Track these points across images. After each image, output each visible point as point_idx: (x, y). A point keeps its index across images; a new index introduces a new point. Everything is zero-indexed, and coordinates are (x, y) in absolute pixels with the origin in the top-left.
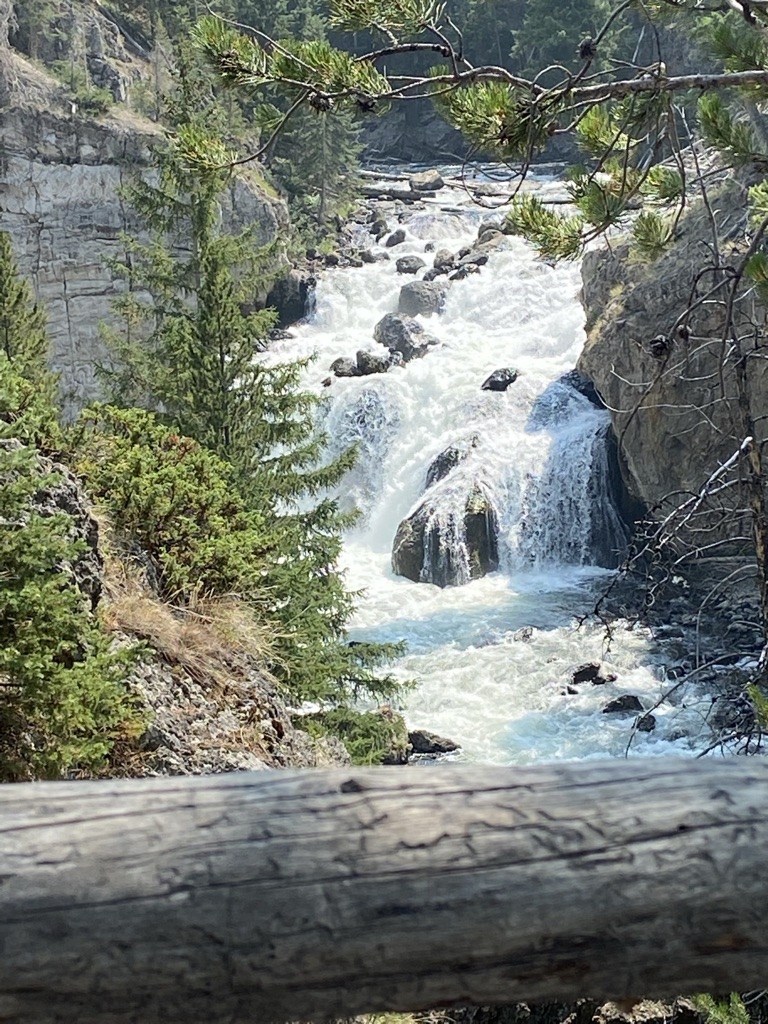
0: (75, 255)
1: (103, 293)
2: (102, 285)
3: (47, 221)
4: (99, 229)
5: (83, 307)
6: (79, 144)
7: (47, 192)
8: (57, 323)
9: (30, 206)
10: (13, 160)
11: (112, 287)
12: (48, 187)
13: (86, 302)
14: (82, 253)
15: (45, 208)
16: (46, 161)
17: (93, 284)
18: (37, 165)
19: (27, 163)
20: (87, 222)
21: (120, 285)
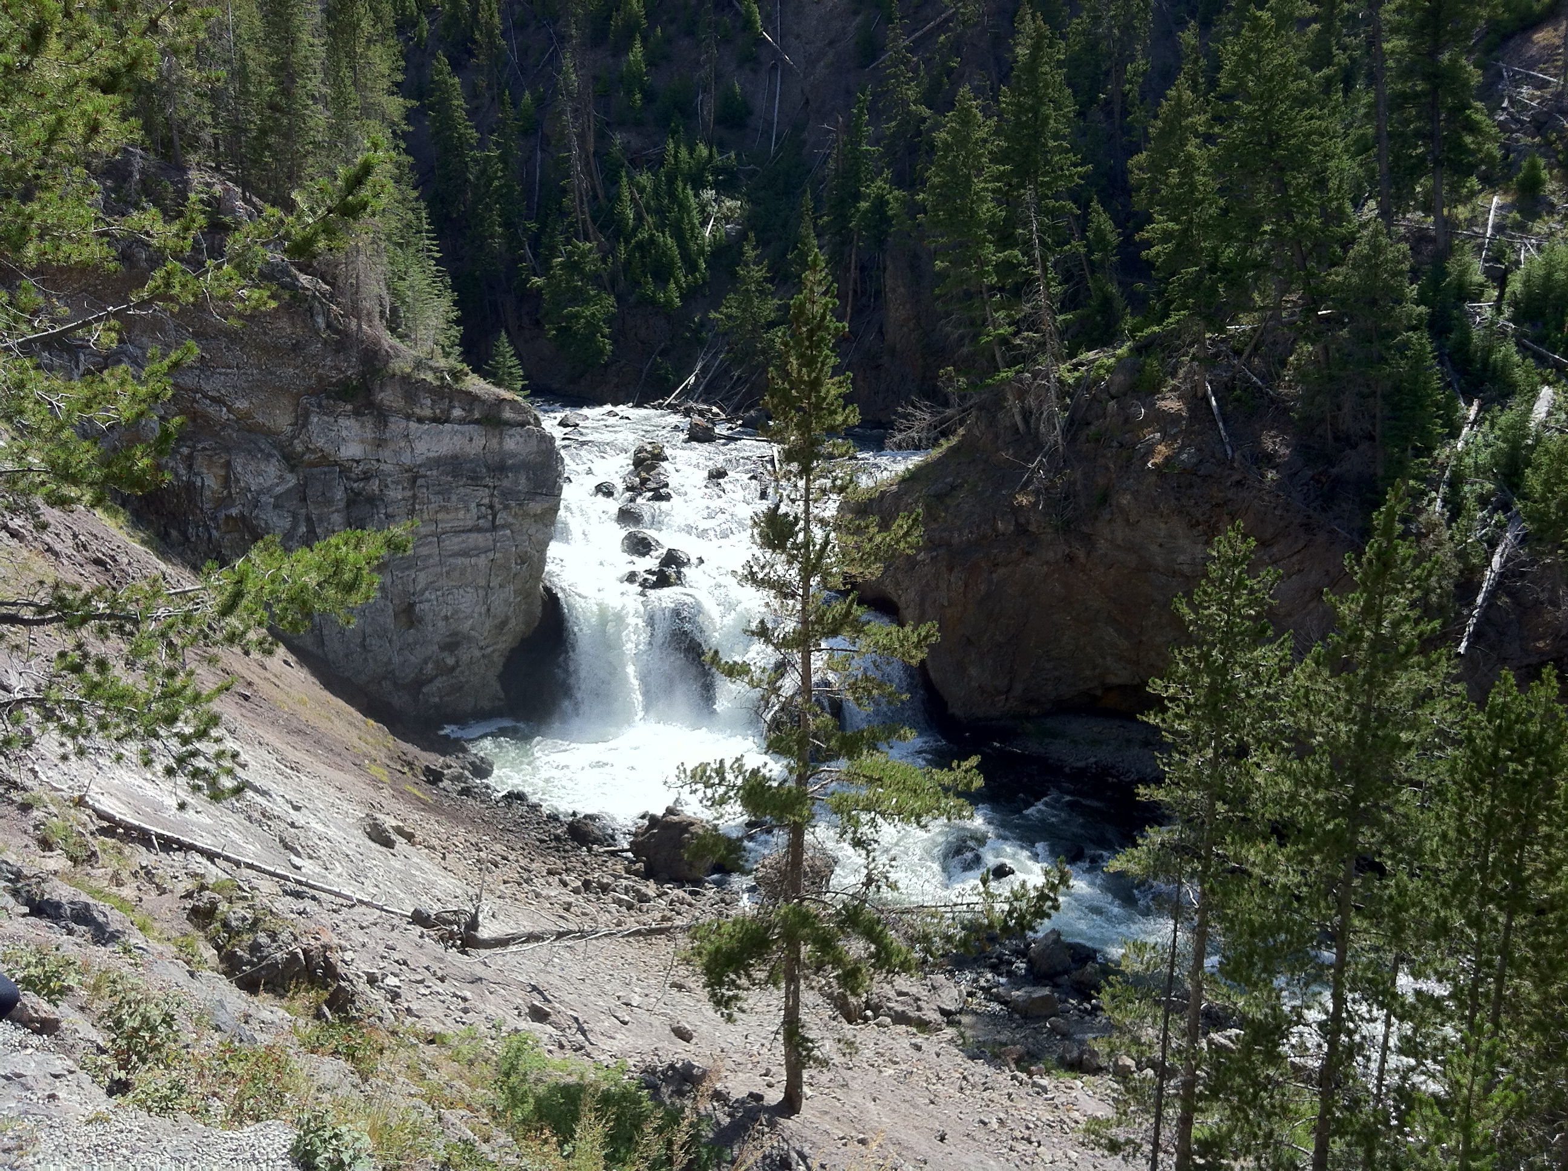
2: (469, 524)
3: (422, 471)
4: (470, 478)
5: (452, 542)
6: (451, 407)
7: (421, 447)
9: (407, 458)
10: (393, 420)
11: (478, 525)
12: (422, 443)
13: (455, 539)
14: (454, 498)
15: (419, 460)
16: (420, 420)
17: (462, 523)
18: (413, 424)
19: (404, 422)
20: (459, 472)
21: (485, 523)
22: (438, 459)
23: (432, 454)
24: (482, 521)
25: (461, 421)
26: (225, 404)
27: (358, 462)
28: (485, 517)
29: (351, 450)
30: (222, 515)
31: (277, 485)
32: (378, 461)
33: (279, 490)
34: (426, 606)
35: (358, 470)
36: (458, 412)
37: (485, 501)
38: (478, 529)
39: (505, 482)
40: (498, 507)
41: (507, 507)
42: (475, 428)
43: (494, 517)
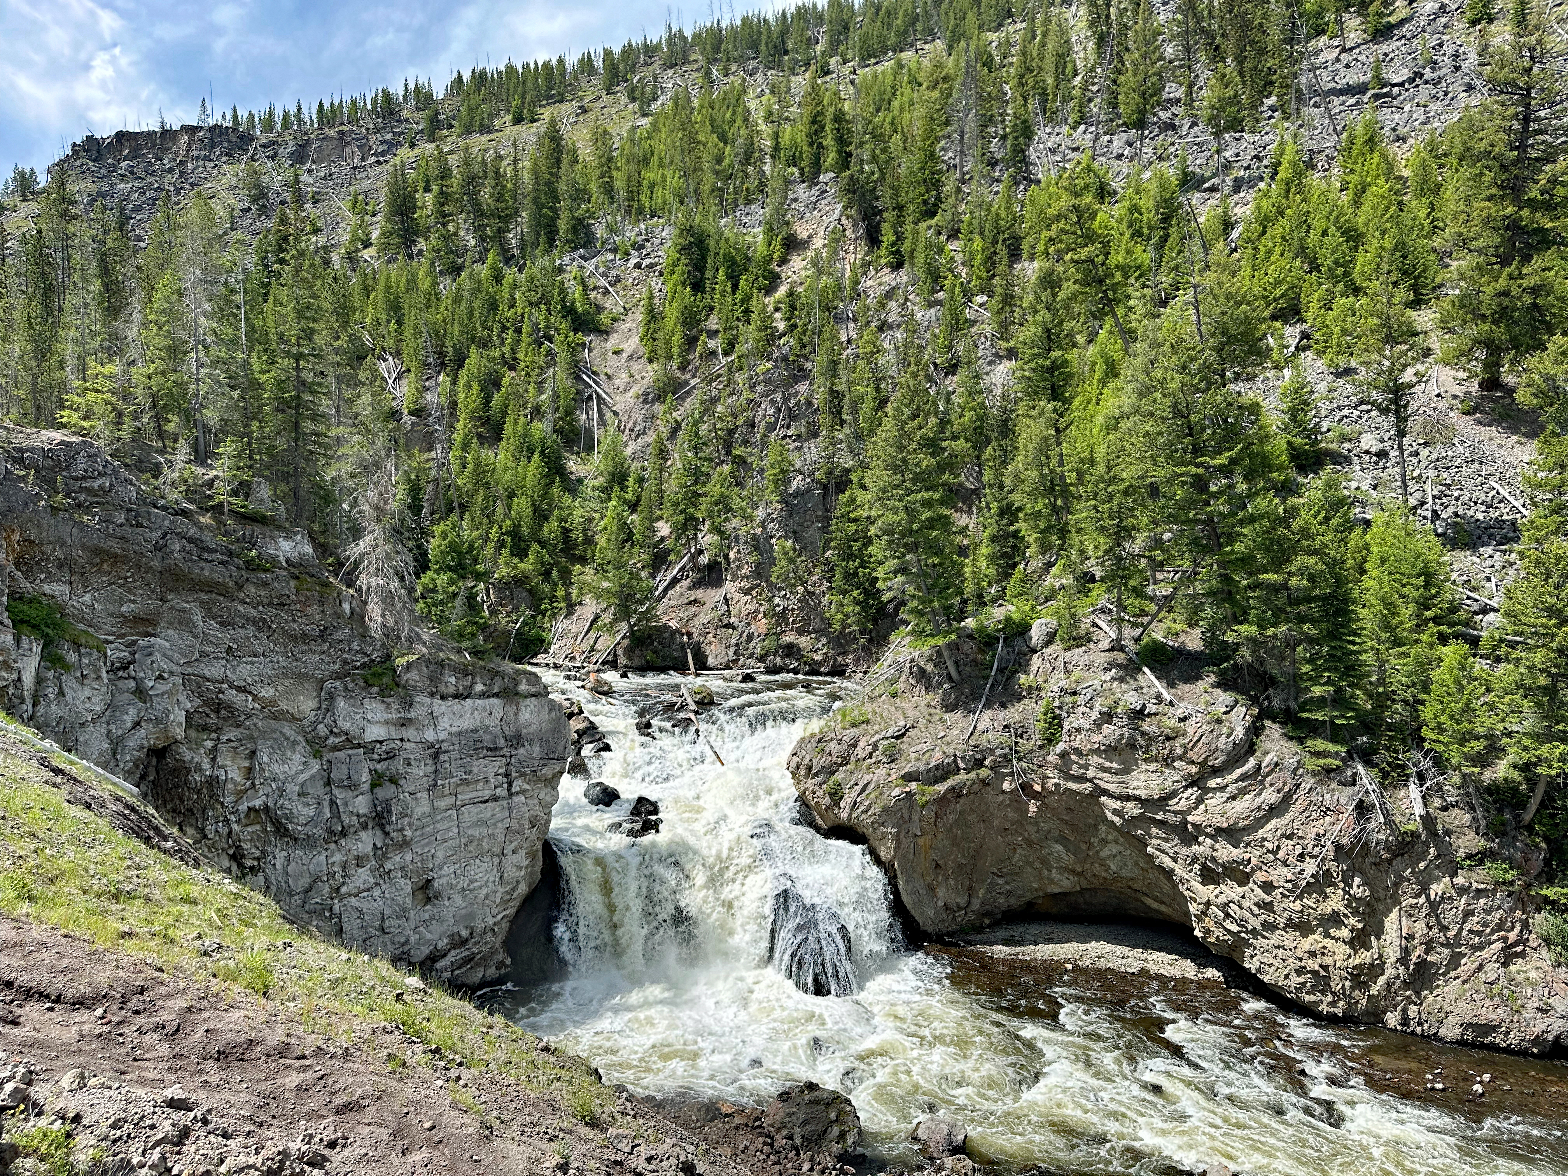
0: (470, 773)
1: (486, 801)
2: (487, 794)
3: (445, 746)
4: (489, 749)
5: (470, 813)
6: (473, 683)
7: (444, 723)
8: (448, 829)
9: (430, 735)
10: (418, 699)
11: (495, 795)
12: (446, 719)
13: (474, 809)
14: (475, 770)
15: (443, 736)
16: (443, 698)
17: (480, 794)
18: (437, 701)
19: (428, 700)
20: (479, 745)
21: (501, 792)
22: (460, 733)
23: (454, 729)
24: (498, 790)
25: (483, 695)
26: (250, 693)
27: (381, 742)
28: (501, 786)
29: (374, 732)
30: (243, 807)
31: (302, 772)
32: (402, 740)
33: (302, 777)
34: (444, 881)
35: (381, 749)
36: (479, 688)
37: (502, 771)
38: (495, 799)
39: (521, 751)
40: (514, 774)
41: (522, 775)
42: (494, 701)
43: (510, 785)
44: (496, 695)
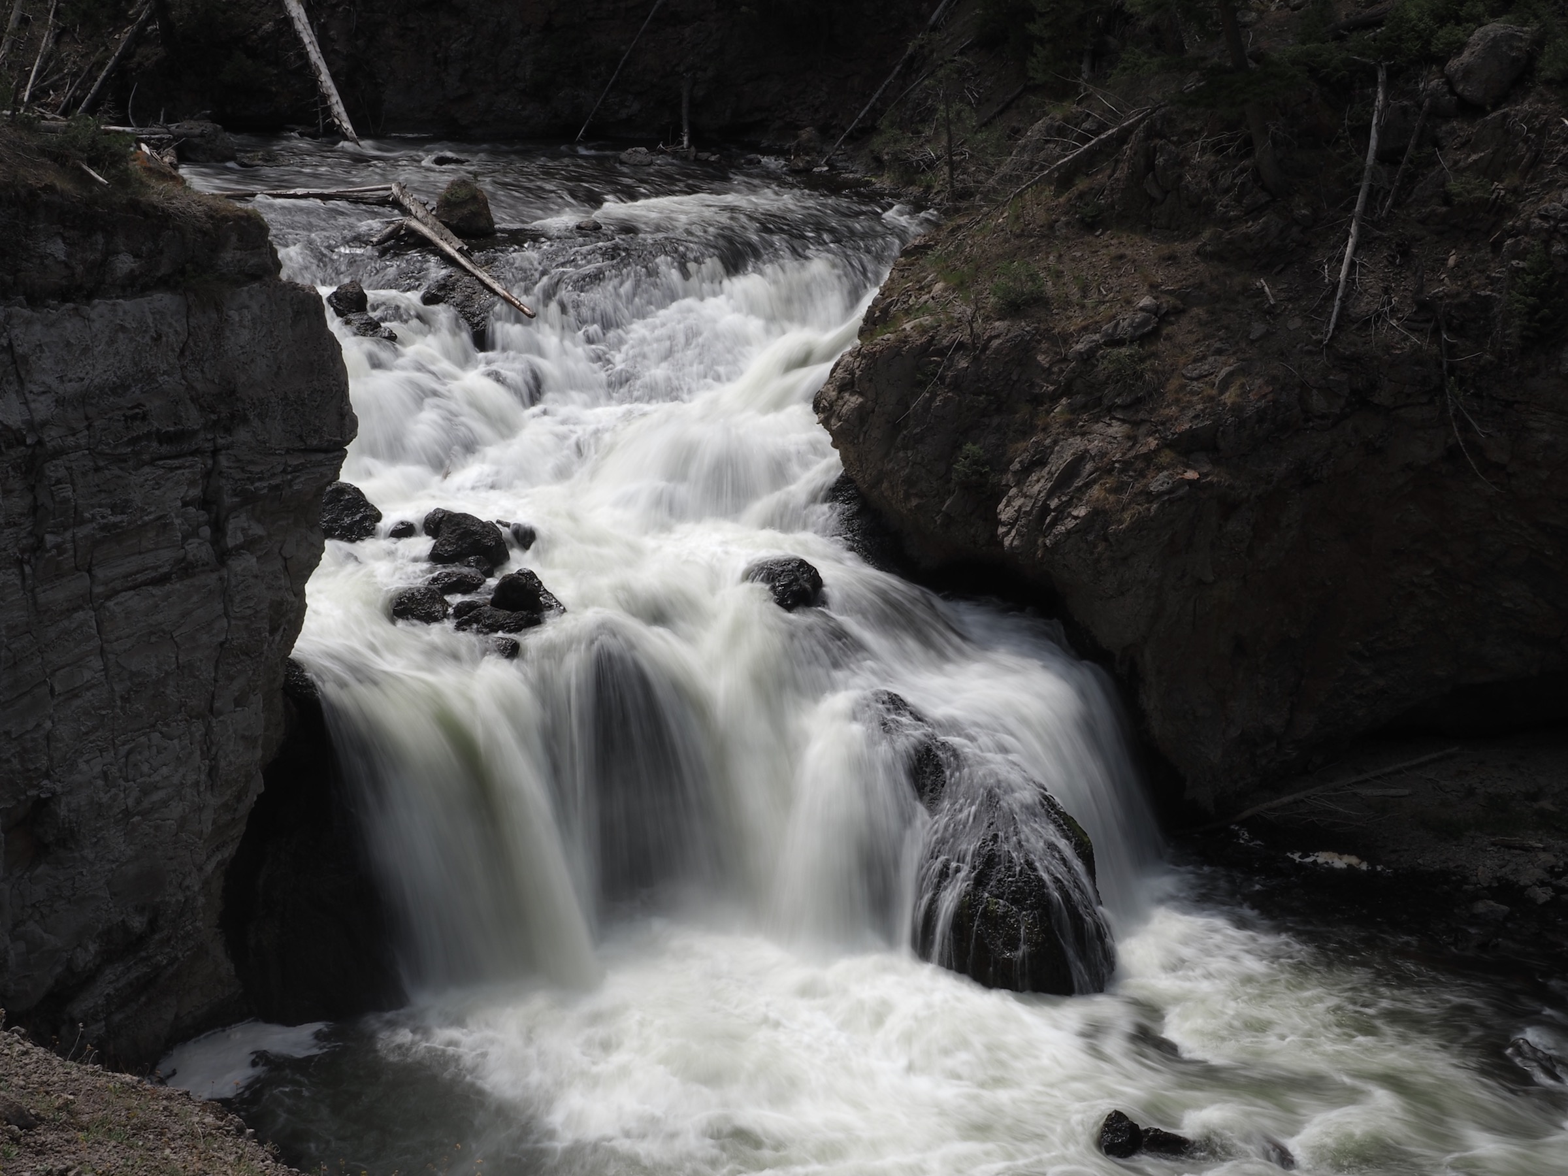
0: (124, 506)
2: (165, 557)
3: (51, 438)
4: (162, 439)
5: (131, 614)
6: (110, 253)
7: (43, 372)
8: (80, 662)
9: (9, 410)
11: (184, 559)
12: (46, 362)
13: (137, 602)
14: (135, 498)
15: (43, 408)
16: (34, 301)
17: (150, 560)
18: (19, 312)
20: (141, 429)
21: (199, 549)
22: (84, 398)
23: (71, 388)
24: (192, 546)
25: (136, 286)
28: (194, 533)
34: (79, 798)
36: (125, 263)
37: (195, 492)
38: (186, 568)
39: (242, 435)
40: (228, 500)
41: (248, 499)
42: (164, 300)
43: (218, 528)
44: (164, 284)
